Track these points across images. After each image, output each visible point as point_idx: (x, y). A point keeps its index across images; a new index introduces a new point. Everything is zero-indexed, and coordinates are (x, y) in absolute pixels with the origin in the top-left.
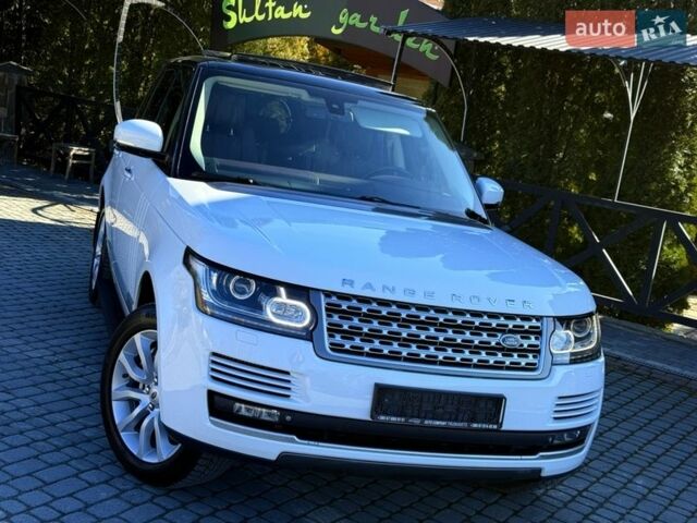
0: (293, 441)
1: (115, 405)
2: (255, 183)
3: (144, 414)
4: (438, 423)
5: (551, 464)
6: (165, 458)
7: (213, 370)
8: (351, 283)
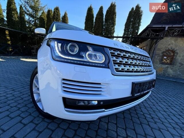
1: (34, 95)
7: (64, 87)
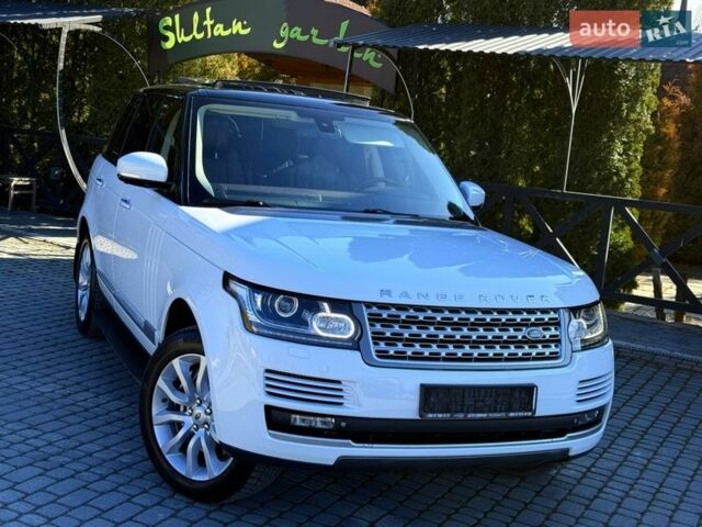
0: (348, 445)
1: (157, 429)
2: (265, 205)
3: (189, 435)
4: (479, 415)
5: (576, 444)
6: (216, 474)
7: (268, 386)
8: (389, 293)
